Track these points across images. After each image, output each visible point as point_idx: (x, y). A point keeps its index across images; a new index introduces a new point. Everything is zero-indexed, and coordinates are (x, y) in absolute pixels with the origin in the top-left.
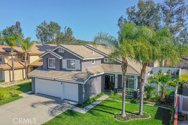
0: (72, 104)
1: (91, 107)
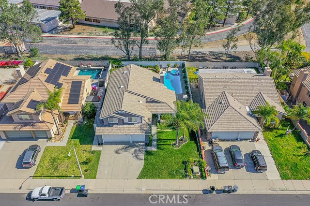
1: (155, 143)
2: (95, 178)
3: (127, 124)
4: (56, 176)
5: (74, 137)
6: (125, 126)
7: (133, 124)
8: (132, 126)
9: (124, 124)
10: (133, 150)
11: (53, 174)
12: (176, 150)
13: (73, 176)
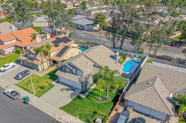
0: (79, 92)
1: (87, 94)
2: (39, 97)
3: (74, 74)
4: (24, 88)
5: (49, 74)
6: (72, 75)
7: (77, 75)
8: (76, 76)
9: (72, 73)
10: (71, 92)
11: (24, 87)
12: (96, 103)
13: (31, 92)
